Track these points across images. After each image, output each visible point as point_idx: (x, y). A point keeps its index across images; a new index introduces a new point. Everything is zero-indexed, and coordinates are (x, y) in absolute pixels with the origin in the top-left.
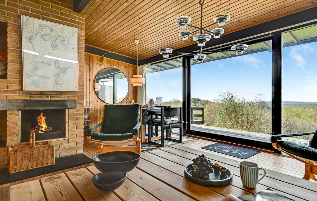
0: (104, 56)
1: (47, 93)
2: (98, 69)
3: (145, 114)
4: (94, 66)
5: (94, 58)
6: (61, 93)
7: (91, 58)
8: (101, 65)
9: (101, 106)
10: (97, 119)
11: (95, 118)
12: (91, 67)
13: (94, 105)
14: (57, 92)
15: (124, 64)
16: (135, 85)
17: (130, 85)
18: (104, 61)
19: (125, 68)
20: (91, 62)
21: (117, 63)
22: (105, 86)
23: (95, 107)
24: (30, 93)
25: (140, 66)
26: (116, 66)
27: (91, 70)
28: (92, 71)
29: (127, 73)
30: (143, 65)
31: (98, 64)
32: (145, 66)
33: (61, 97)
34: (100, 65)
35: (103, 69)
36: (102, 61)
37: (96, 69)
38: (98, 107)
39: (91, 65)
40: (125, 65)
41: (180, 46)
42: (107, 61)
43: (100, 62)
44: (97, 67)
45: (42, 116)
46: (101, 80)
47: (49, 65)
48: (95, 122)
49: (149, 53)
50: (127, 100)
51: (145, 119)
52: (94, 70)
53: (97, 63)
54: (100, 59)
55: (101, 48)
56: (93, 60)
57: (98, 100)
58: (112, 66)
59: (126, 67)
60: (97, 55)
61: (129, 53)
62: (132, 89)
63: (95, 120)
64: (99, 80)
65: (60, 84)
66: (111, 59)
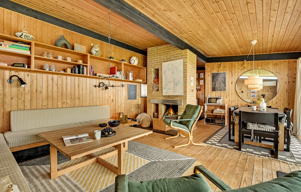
0: (245, 60)
1: (170, 96)
4: (236, 71)
6: (177, 96)
7: (233, 65)
8: (243, 69)
12: (233, 73)
14: (174, 96)
15: (273, 62)
19: (274, 66)
20: (233, 69)
24: (165, 96)
28: (234, 76)
29: (278, 71)
33: (176, 99)
34: (242, 69)
35: (245, 72)
37: (238, 73)
42: (250, 64)
43: (242, 66)
44: (239, 71)
45: (171, 108)
47: (171, 82)
52: (236, 75)
53: (239, 68)
54: (242, 64)
56: (235, 66)
59: (276, 64)
60: (239, 62)
62: (286, 87)
65: (175, 92)
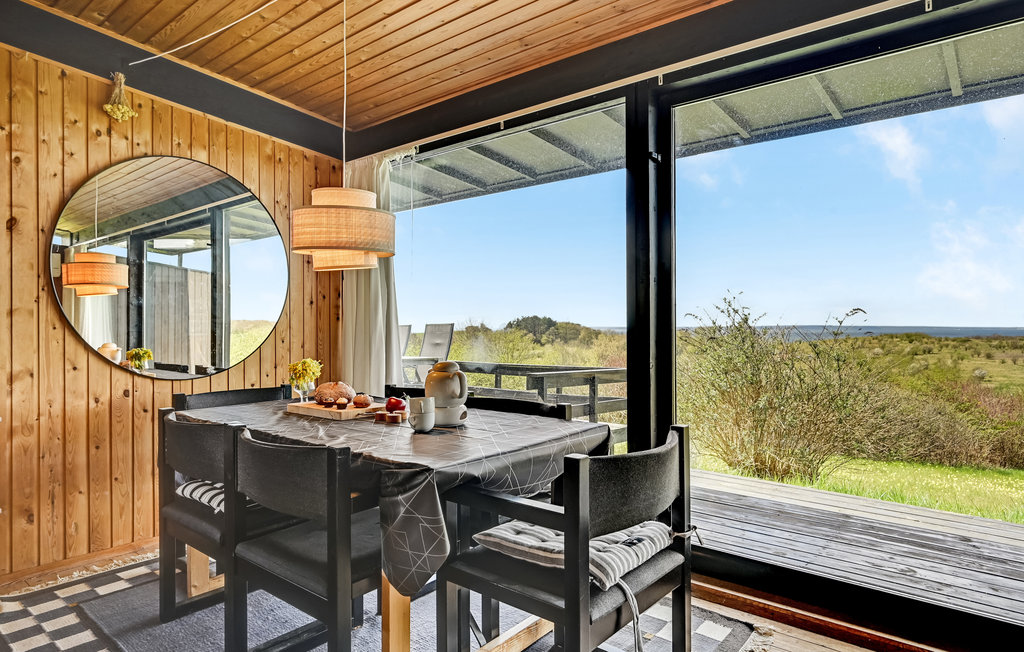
0: (121, 77)
2: (80, 156)
3: (416, 505)
4: (52, 132)
5: (51, 85)
7: (25, 82)
8: (104, 138)
9: (105, 398)
10: (76, 487)
11: (53, 480)
12: (24, 143)
13: (49, 390)
15: (261, 143)
16: (323, 260)
17: (299, 260)
18: (123, 112)
19: (264, 168)
20: (24, 110)
21: (218, 134)
22: (186, 270)
23: (57, 408)
25: (359, 162)
26: (209, 147)
27: (24, 163)
28: (28, 164)
29: (281, 197)
30: (375, 157)
31: (81, 125)
32: (387, 160)
34: (98, 133)
36: (108, 107)
37: (67, 155)
38: (78, 405)
39: (25, 131)
40: (268, 150)
41: (612, 25)
42: (146, 111)
43: (94, 113)
44: (76, 144)
46: (159, 243)
48: (59, 502)
49: (408, 76)
50: (282, 350)
51: (416, 547)
52: (51, 163)
53: (71, 116)
54: (94, 95)
55: (100, 24)
56: (38, 93)
57: (82, 357)
58: (184, 146)
59: (272, 160)
60: (69, 69)
61: (292, 73)
62: (310, 284)
63: (58, 490)
64: (146, 243)
66: (176, 105)
